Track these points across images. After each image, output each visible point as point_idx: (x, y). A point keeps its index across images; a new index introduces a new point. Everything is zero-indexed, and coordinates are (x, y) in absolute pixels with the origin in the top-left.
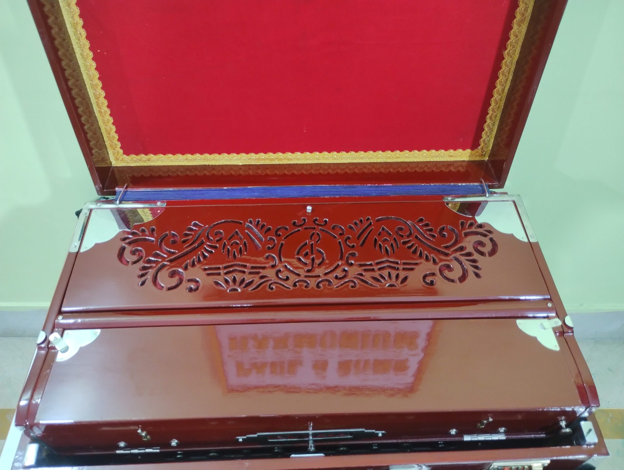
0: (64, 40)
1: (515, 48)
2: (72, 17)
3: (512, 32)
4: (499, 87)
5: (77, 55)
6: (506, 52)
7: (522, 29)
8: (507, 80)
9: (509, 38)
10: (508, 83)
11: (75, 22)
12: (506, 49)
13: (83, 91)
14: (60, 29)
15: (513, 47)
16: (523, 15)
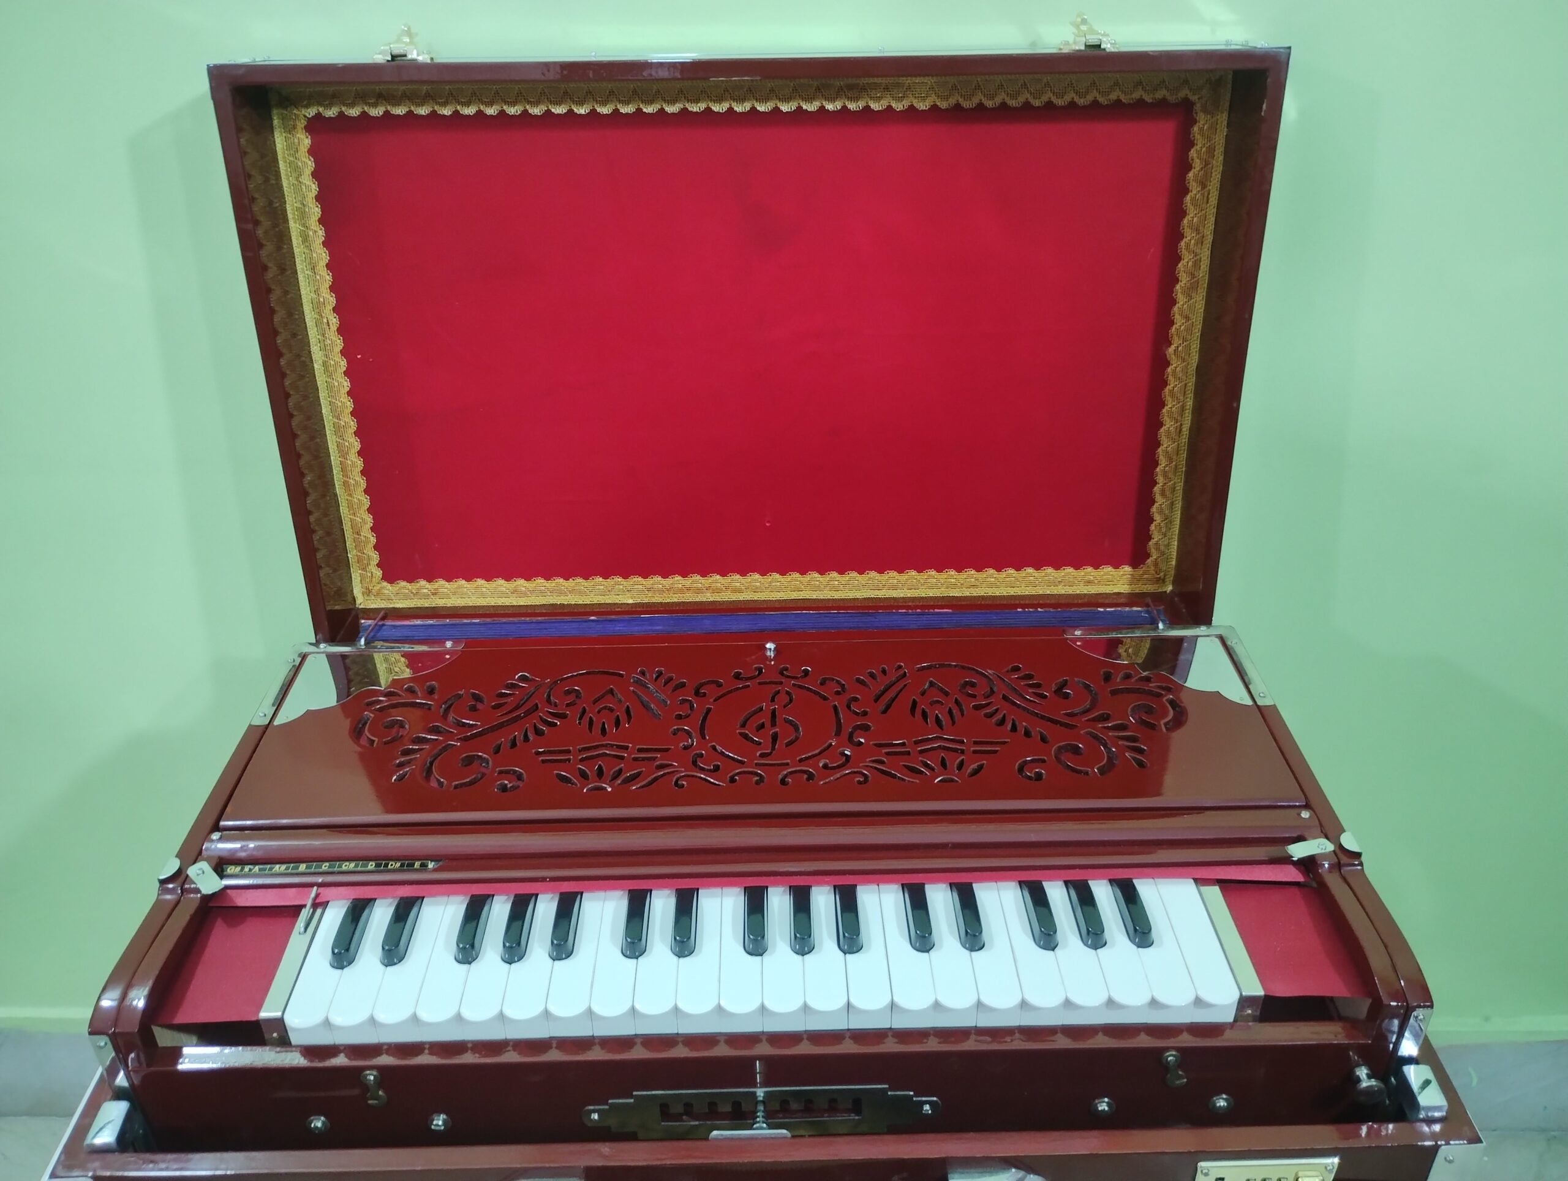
0: (294, 335)
1: (1188, 342)
2: (317, 292)
3: (1176, 309)
4: (1168, 424)
5: (315, 365)
6: (1171, 349)
7: (1196, 303)
8: (1183, 409)
9: (1172, 323)
10: (1187, 415)
11: (322, 300)
12: (1170, 344)
13: (318, 440)
14: (290, 315)
15: (1185, 340)
16: (1193, 275)
